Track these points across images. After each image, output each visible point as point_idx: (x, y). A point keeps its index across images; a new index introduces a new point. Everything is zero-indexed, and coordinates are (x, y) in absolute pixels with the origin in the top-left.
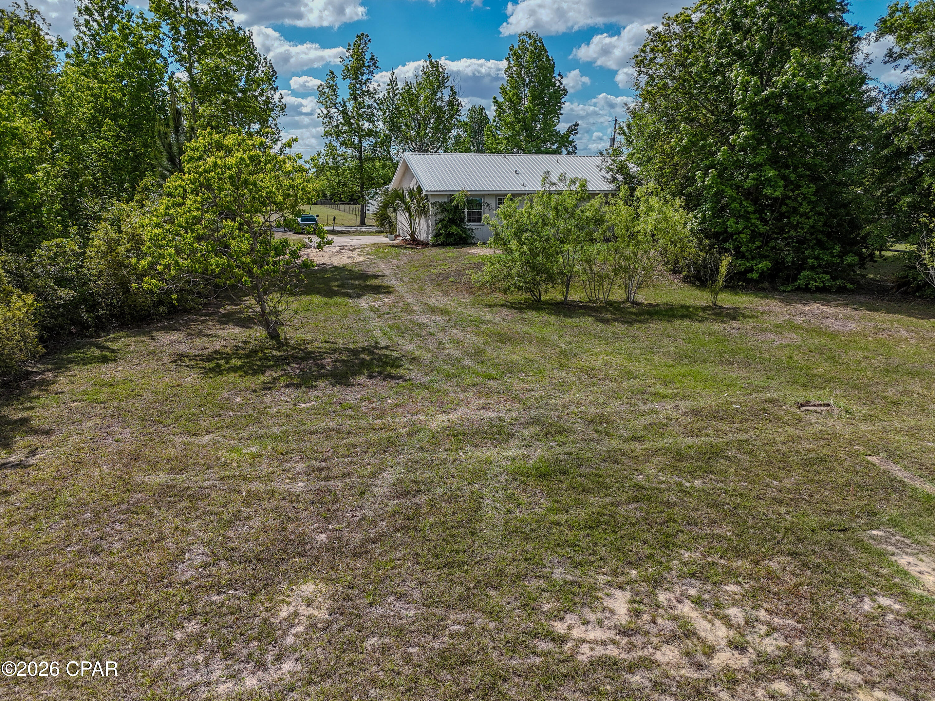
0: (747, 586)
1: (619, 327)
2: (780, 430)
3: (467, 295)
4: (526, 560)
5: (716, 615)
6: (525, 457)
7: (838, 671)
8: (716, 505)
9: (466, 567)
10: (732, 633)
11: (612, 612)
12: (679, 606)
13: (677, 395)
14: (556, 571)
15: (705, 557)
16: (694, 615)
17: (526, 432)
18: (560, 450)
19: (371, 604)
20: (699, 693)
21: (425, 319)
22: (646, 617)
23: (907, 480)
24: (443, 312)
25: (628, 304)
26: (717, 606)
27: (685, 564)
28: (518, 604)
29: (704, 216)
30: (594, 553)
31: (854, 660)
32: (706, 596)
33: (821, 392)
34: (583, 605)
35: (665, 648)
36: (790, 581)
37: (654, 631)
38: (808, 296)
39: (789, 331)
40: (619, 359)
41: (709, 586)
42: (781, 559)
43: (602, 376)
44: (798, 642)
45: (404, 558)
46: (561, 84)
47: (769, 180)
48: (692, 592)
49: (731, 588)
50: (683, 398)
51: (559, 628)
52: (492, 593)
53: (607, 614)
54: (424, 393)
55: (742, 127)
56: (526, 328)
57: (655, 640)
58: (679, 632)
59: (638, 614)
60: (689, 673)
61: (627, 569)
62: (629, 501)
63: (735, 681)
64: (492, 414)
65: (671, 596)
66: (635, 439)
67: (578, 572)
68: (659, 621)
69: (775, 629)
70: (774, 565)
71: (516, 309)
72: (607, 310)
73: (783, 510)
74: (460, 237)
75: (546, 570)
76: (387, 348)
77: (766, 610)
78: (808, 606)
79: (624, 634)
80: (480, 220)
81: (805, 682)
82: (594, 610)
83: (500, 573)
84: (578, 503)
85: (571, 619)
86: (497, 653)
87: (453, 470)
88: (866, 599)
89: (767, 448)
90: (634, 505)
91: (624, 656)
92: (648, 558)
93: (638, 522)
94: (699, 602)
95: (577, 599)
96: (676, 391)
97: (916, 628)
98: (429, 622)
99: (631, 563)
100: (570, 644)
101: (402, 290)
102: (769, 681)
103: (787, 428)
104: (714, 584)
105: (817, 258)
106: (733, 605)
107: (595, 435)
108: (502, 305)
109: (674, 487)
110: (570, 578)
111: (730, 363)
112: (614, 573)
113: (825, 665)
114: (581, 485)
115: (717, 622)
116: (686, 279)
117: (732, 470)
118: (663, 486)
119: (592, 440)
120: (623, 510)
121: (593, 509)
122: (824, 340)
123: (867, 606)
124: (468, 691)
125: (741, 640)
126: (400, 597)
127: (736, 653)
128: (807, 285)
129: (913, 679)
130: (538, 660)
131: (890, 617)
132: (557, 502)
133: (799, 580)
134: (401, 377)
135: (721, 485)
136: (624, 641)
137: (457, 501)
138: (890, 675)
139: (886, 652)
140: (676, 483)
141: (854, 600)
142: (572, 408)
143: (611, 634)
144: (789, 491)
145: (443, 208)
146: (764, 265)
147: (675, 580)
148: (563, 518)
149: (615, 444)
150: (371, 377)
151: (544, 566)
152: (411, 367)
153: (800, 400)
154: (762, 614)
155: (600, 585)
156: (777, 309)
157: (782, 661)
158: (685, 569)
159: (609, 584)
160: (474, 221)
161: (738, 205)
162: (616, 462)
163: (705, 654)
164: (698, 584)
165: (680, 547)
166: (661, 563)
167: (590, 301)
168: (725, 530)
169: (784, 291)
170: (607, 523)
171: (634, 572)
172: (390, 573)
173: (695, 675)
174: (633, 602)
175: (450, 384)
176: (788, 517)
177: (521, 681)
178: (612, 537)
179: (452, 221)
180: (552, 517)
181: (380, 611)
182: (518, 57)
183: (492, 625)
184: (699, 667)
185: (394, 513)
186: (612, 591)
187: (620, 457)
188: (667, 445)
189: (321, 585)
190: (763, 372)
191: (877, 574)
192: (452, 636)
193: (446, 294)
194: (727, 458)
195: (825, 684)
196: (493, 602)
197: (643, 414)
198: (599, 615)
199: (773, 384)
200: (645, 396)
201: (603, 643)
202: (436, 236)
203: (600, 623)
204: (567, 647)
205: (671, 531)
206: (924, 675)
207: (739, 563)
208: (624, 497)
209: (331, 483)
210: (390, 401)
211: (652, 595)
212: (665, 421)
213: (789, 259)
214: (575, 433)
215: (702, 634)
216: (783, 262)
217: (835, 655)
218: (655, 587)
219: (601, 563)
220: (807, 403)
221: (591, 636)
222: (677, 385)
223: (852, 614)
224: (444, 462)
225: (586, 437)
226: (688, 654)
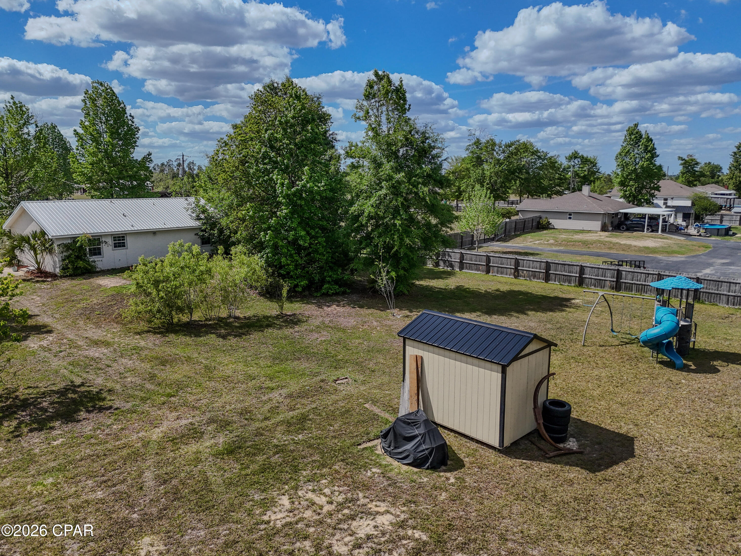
0: (329, 479)
1: (233, 341)
2: (329, 398)
3: (115, 325)
4: (241, 495)
5: (321, 494)
6: (216, 444)
7: (362, 500)
8: (310, 446)
9: (216, 507)
10: (327, 498)
11: (283, 505)
12: (307, 495)
13: (278, 386)
14: (255, 496)
15: (312, 472)
16: (313, 496)
17: (209, 428)
18: (232, 435)
19: (182, 536)
20: (321, 523)
21: (94, 352)
22: (296, 503)
23: (379, 414)
24: (107, 344)
25: (232, 320)
26: (321, 490)
27: (305, 477)
28: (246, 514)
29: (267, 256)
30: (268, 483)
31: (366, 495)
32: (316, 488)
33: (343, 370)
34: (272, 506)
35: (306, 512)
36: (343, 472)
37: (301, 507)
38: (328, 299)
39: (324, 330)
40: (241, 367)
41: (316, 483)
42: (339, 464)
43: (236, 381)
44: (349, 494)
45: (184, 512)
46: (133, 122)
47: (301, 236)
48: (310, 488)
49: (324, 481)
50: (282, 387)
51: (266, 518)
52: (232, 514)
53: (282, 507)
54: (134, 415)
55: (283, 207)
56: (174, 350)
57: (302, 510)
58: (310, 504)
59: (293, 503)
60: (317, 517)
61: (284, 486)
62: (275, 454)
63: (332, 515)
64: (184, 422)
65: (303, 492)
66: (266, 419)
67: (264, 494)
68: (302, 503)
69: (341, 492)
70: (337, 467)
71: (159, 333)
72: (221, 327)
73: (336, 441)
74: (86, 269)
75: (251, 497)
76: (83, 384)
77: (337, 486)
78: (350, 480)
79: (291, 512)
80: (100, 254)
81: (353, 507)
82: (276, 507)
83: (232, 505)
84: (252, 462)
85: (269, 513)
86: (246, 535)
87: (183, 462)
88: (369, 471)
89: (325, 409)
90: (277, 456)
91: (293, 520)
92: (290, 479)
93: (281, 464)
94: (314, 491)
95: (268, 505)
96: (277, 384)
97: (384, 477)
98: (213, 534)
99: (284, 483)
100: (272, 523)
101: (59, 327)
102: (342, 511)
103: (332, 396)
104: (317, 482)
105: (330, 276)
106: (326, 488)
107: (246, 422)
108: (148, 332)
109: (291, 441)
110: (262, 497)
111: (299, 359)
112: (279, 489)
113: (358, 500)
114: (250, 453)
115: (321, 496)
116: (260, 294)
117: (313, 426)
118: (286, 442)
119: (246, 425)
120: (274, 460)
121: (260, 463)
122: (340, 334)
123: (369, 474)
124: (242, 552)
125: (331, 500)
126: (193, 529)
127: (330, 505)
128: (327, 292)
129: (383, 495)
130: (263, 532)
131: (376, 475)
132: (243, 464)
133: (346, 470)
134: (111, 407)
135: (310, 435)
136: (291, 514)
137: (194, 478)
138: (377, 496)
139: (375, 488)
140: (291, 439)
141: (365, 473)
142: (228, 407)
143: (286, 513)
144: (337, 431)
145: (67, 247)
146: (304, 283)
147: (303, 485)
148: (249, 471)
149: (257, 424)
150: (89, 412)
151: (250, 496)
152: (113, 398)
153: (335, 378)
154: (336, 488)
155: (275, 496)
156: (315, 313)
157: (345, 503)
158: (306, 479)
159: (278, 495)
160: (95, 254)
161: (286, 250)
162: (262, 435)
163: (320, 509)
164: (311, 484)
165: (301, 470)
166: (296, 480)
167: (206, 320)
168: (317, 457)
169: (316, 296)
170: (268, 468)
171: (286, 487)
172: (182, 521)
173: (319, 517)
174: (290, 499)
175: (147, 405)
176: (339, 444)
177: (260, 541)
178: (272, 474)
179: (78, 258)
180: (243, 472)
181: (187, 537)
182: (93, 100)
183: (239, 526)
184: (319, 514)
185: (166, 493)
186: (280, 497)
187: (262, 432)
188: (282, 419)
189: (152, 537)
190: (316, 362)
191: (371, 460)
192: (225, 536)
193: (98, 325)
194: (310, 420)
195: (359, 506)
196: (235, 517)
197: (265, 402)
198: (279, 508)
199: (322, 369)
200: (263, 391)
201: (284, 518)
202: (63, 269)
203: (280, 511)
204: (271, 524)
205: (296, 464)
206: (386, 492)
207: (325, 470)
208: (271, 453)
209: (118, 487)
210: (115, 427)
211: (296, 493)
212: (277, 405)
213: (317, 279)
214: (235, 423)
215: (317, 502)
216: (314, 280)
217: (361, 495)
218: (296, 490)
219: (272, 487)
220: (338, 379)
221: (279, 517)
222: (277, 380)
223: (365, 478)
224: (175, 458)
225: (242, 424)
226: (314, 511)
